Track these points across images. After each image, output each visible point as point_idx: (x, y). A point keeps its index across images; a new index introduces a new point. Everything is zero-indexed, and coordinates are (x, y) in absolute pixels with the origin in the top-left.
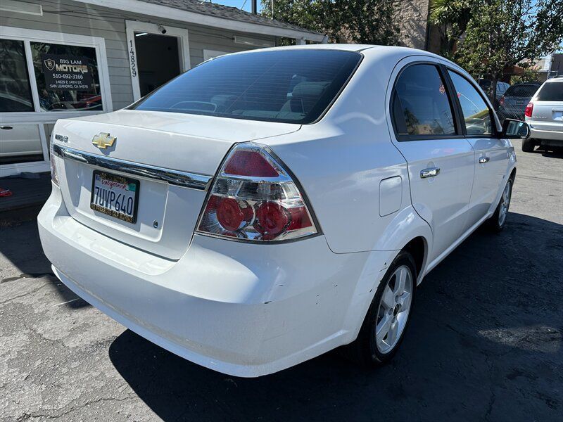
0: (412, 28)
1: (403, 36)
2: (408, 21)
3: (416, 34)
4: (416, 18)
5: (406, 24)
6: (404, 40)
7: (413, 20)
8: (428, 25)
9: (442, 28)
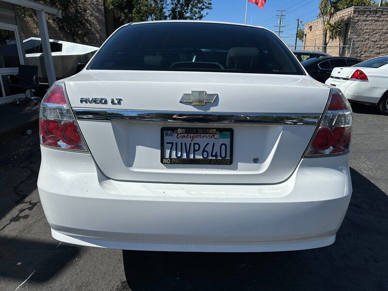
0: (94, 10)
1: (88, 15)
2: (90, 4)
3: (97, 14)
4: (95, 3)
5: (89, 6)
6: (89, 18)
7: (93, 4)
8: (105, 8)
9: (116, 12)
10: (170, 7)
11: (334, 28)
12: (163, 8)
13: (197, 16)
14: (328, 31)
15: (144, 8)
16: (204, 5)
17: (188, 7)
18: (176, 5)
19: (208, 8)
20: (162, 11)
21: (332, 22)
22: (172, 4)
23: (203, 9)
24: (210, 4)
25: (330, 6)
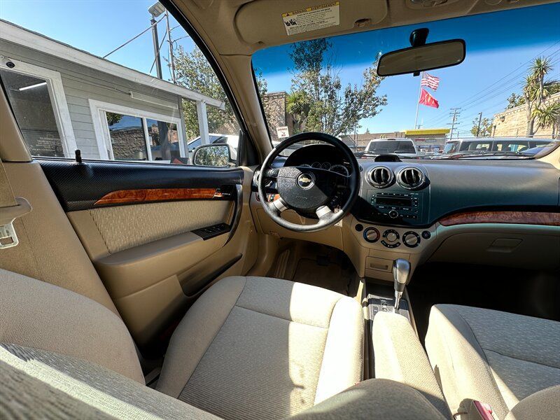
8: (286, 114)
9: (294, 115)
10: (344, 106)
11: (547, 114)
12: (337, 108)
13: (370, 112)
14: (537, 117)
15: (318, 109)
16: (378, 102)
17: (361, 104)
18: (350, 104)
19: (382, 104)
20: (335, 111)
21: (543, 107)
22: (346, 103)
23: (377, 106)
24: (385, 100)
25: (541, 88)
